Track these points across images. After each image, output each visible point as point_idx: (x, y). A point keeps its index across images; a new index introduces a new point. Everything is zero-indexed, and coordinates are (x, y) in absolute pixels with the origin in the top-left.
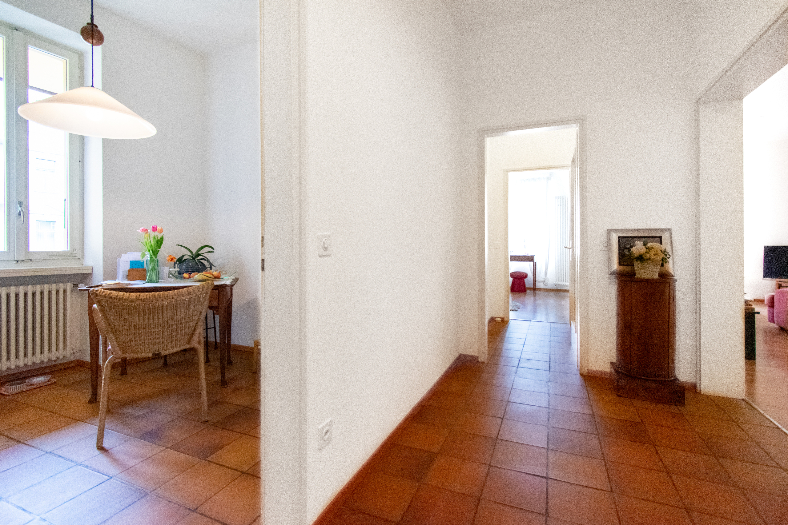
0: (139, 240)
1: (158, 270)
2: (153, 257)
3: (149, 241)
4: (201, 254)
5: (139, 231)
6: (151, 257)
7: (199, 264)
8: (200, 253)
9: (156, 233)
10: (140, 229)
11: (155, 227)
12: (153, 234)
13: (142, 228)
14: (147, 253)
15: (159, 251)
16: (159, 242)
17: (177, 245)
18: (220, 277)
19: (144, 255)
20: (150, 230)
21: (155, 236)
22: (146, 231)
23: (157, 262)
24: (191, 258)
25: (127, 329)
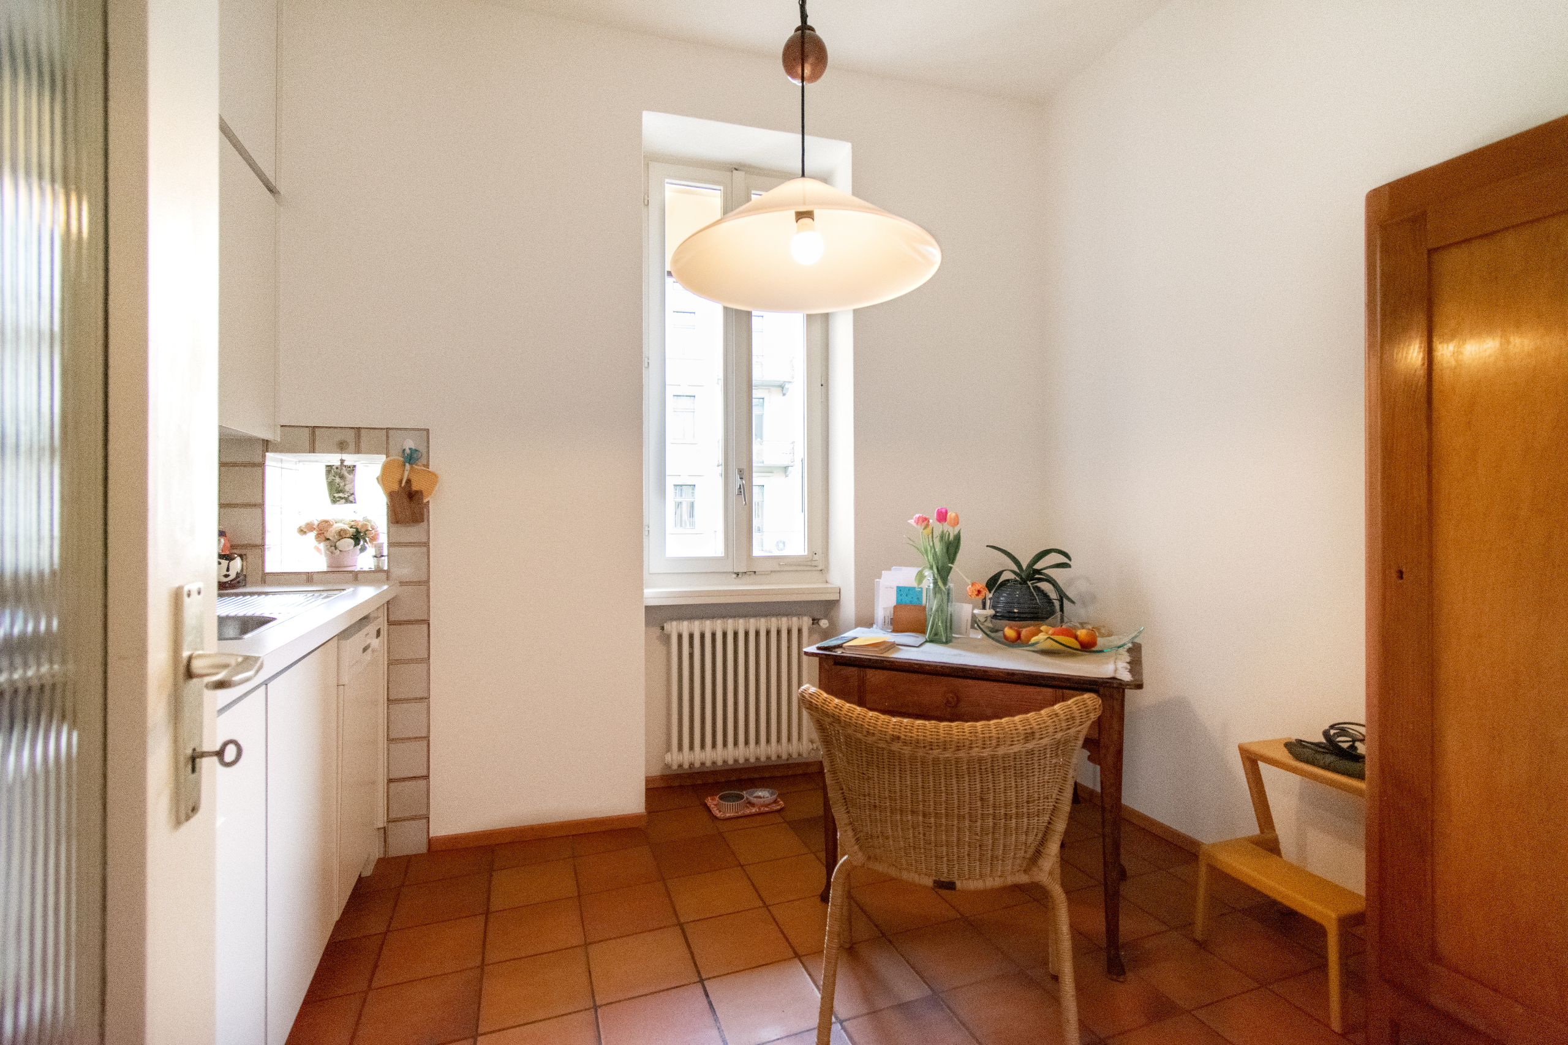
0: (912, 543)
1: (949, 613)
2: (940, 583)
3: (931, 544)
4: (1042, 570)
5: (912, 522)
6: (935, 583)
7: (1037, 595)
8: (1037, 566)
9: (946, 527)
10: (914, 517)
11: (944, 510)
12: (938, 528)
13: (917, 516)
14: (927, 573)
15: (951, 568)
16: (952, 547)
17: (987, 546)
18: (1094, 644)
19: (920, 577)
20: (932, 521)
21: (943, 532)
22: (926, 522)
23: (948, 594)
24: (1017, 578)
25: (875, 806)
